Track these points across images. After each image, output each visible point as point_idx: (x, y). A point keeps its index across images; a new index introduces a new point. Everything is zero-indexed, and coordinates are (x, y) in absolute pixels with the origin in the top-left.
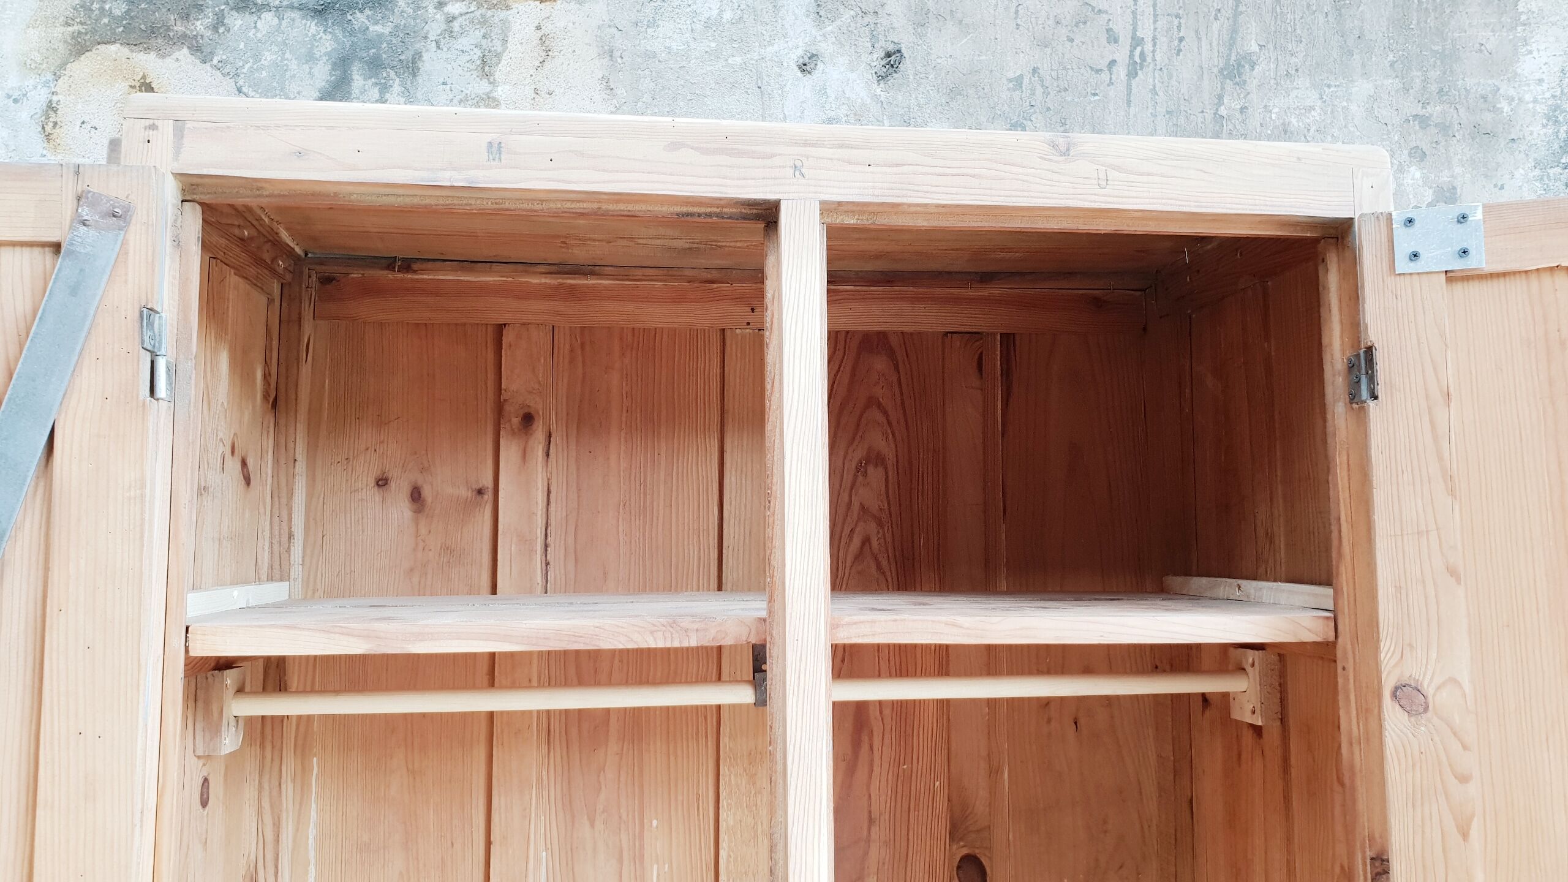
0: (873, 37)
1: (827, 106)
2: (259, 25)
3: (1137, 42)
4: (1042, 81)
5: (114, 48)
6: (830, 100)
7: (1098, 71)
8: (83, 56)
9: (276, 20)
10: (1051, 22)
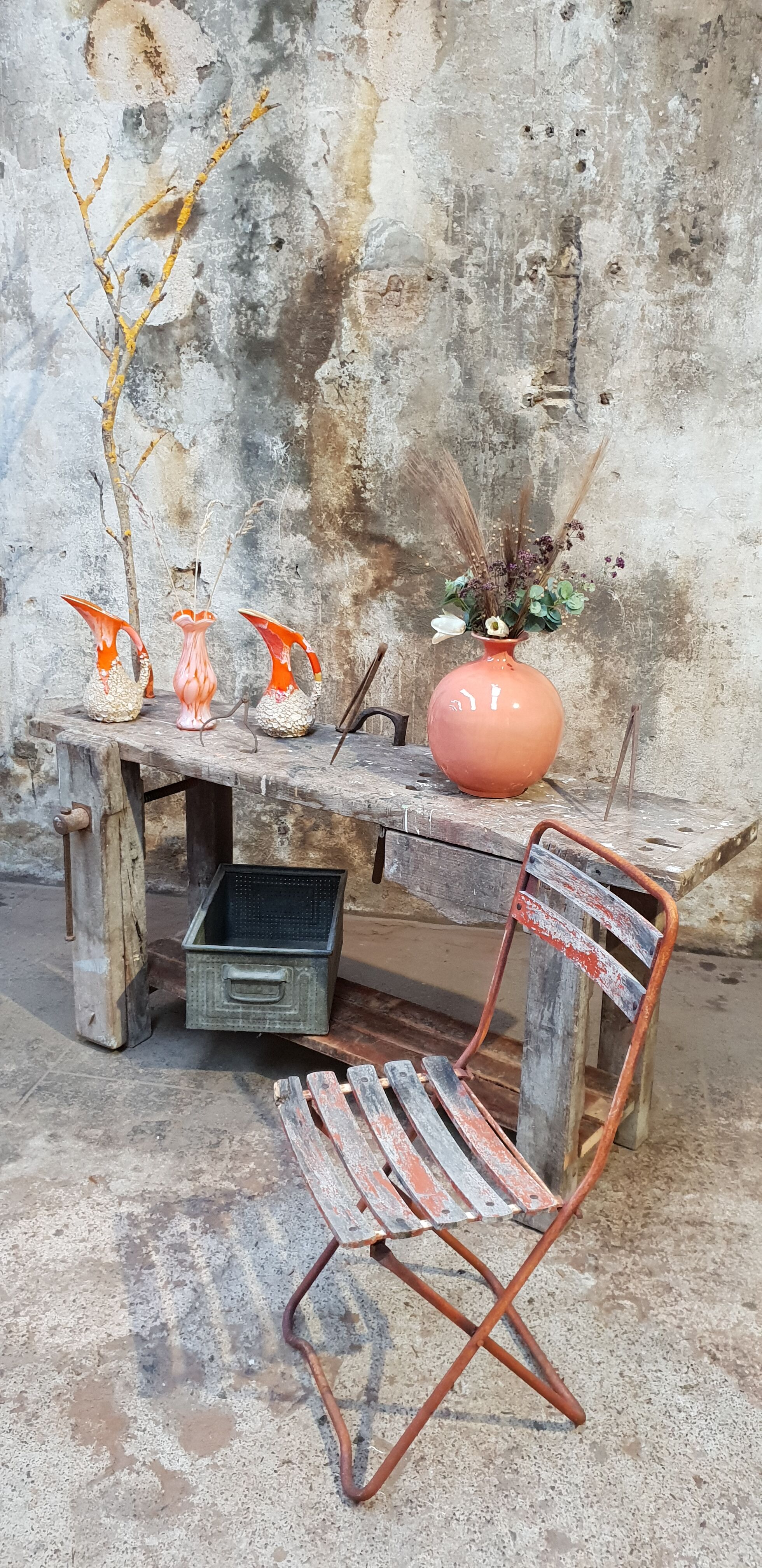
1: (579, 45)
4: (724, 26)
6: (581, 41)
8: (105, 5)
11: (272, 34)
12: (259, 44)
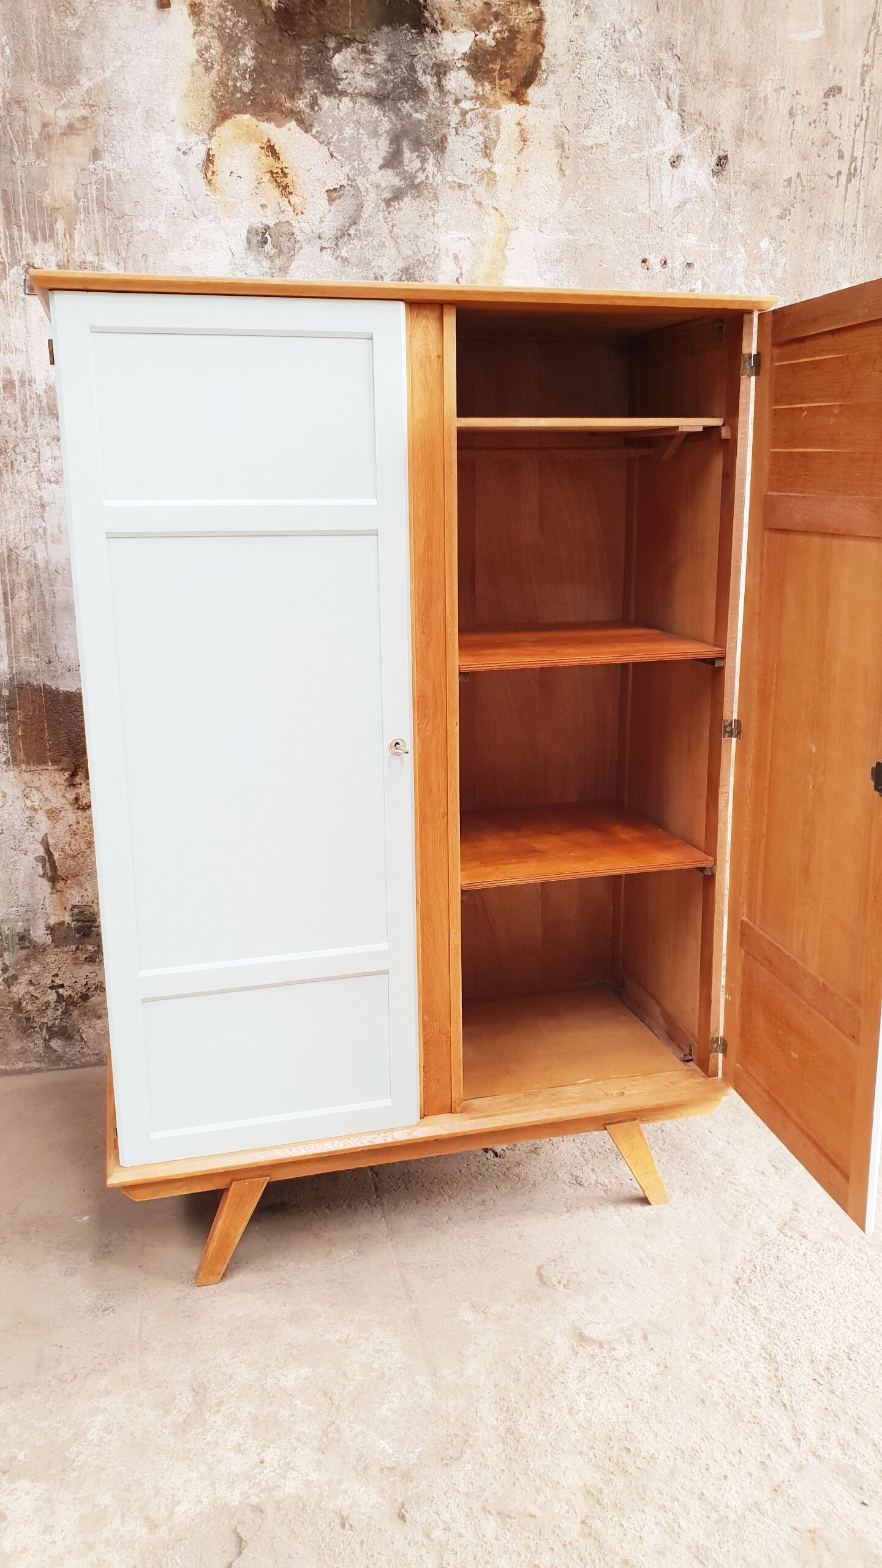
0: (713, 147)
1: (685, 190)
2: (340, 106)
3: (853, 159)
4: (801, 181)
5: (246, 117)
6: (687, 186)
7: (831, 178)
8: (226, 122)
9: (351, 103)
10: (809, 143)
11: (402, 162)
12: (390, 171)
